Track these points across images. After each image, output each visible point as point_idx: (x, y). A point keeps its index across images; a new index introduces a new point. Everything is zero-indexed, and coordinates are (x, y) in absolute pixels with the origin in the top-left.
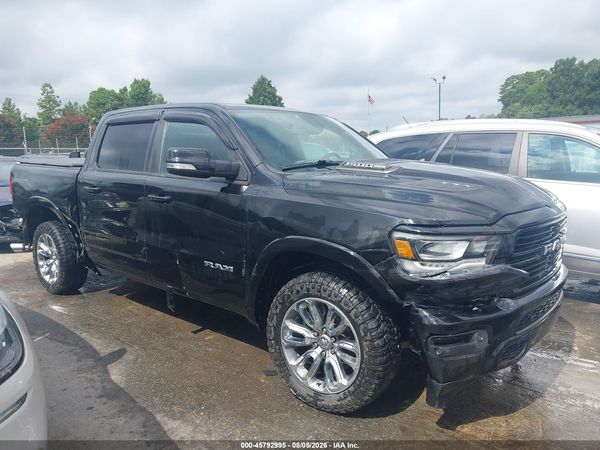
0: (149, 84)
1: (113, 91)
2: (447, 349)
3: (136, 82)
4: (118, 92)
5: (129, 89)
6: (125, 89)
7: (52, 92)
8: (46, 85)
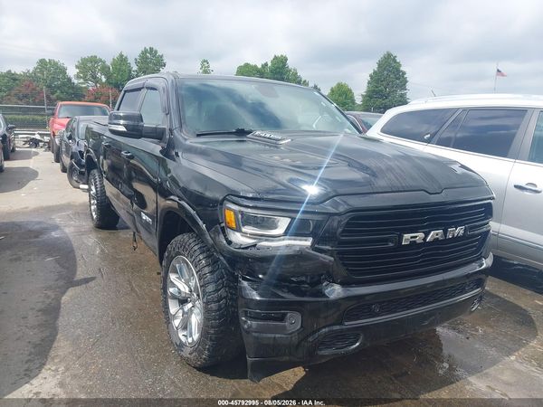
0: (286, 60)
1: (255, 66)
2: (254, 323)
3: (276, 58)
4: (260, 66)
5: (269, 64)
6: (266, 64)
7: (208, 67)
8: (205, 61)
